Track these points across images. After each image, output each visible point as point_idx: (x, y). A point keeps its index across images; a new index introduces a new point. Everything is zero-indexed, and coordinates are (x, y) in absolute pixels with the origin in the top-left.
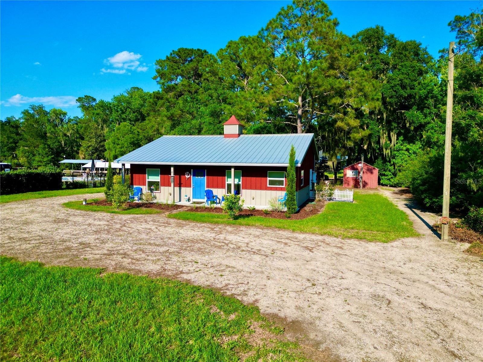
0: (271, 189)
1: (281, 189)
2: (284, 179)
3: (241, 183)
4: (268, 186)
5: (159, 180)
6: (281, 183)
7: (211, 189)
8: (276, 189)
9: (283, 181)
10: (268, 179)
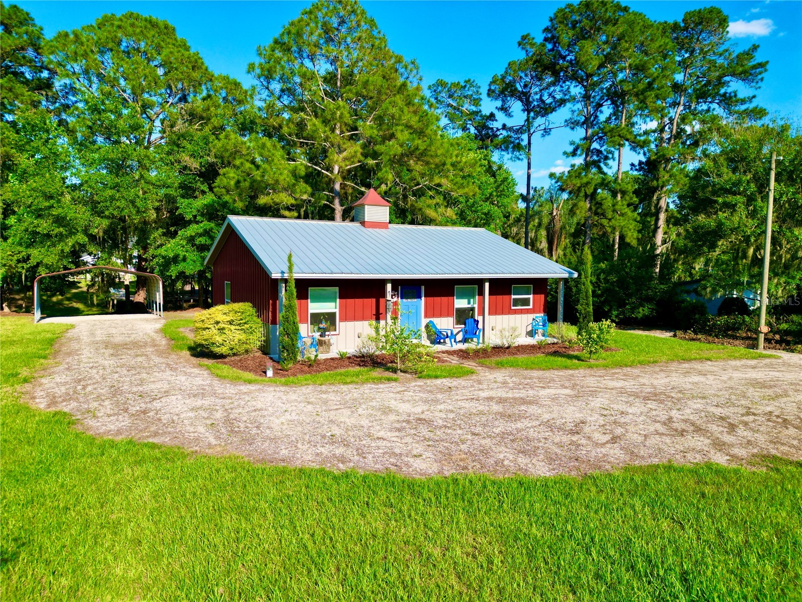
0: (516, 312)
1: (528, 312)
2: (531, 296)
3: (476, 306)
4: (513, 308)
5: (337, 311)
6: (526, 302)
7: (432, 319)
8: (521, 312)
9: (529, 299)
10: (513, 297)
